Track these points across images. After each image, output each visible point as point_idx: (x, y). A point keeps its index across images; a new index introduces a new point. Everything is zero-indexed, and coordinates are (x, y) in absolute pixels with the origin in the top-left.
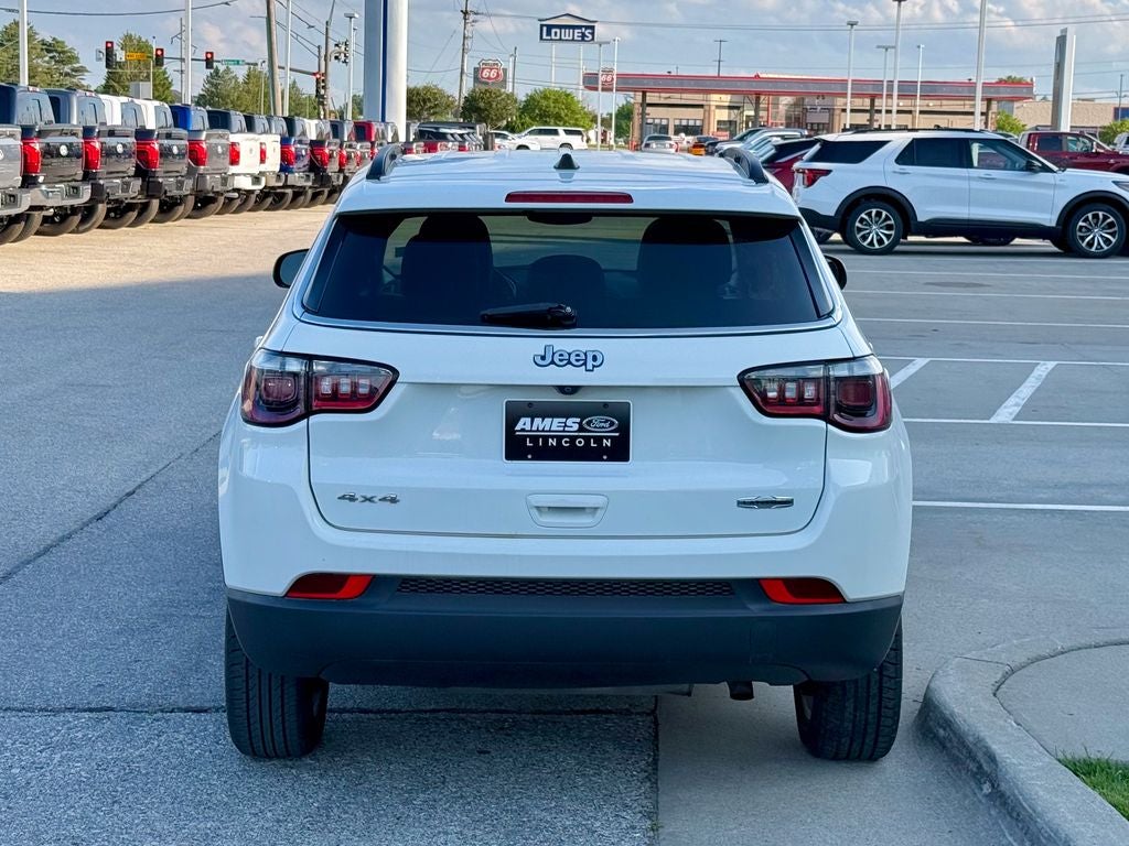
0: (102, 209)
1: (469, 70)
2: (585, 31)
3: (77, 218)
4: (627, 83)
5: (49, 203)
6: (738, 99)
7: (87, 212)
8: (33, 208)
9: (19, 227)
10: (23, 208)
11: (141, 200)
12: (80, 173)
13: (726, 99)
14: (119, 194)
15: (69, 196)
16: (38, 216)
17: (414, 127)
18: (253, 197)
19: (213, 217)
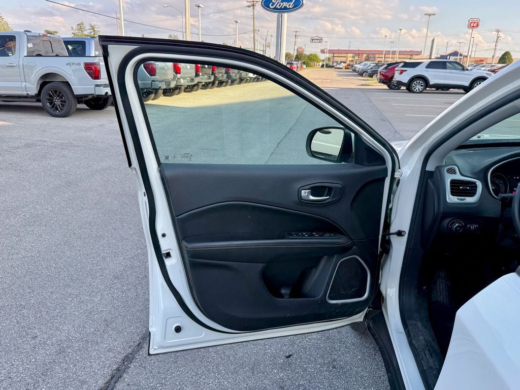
0: (217, 82)
1: (296, 49)
2: (320, 40)
3: (211, 85)
4: (330, 51)
5: (203, 81)
6: (354, 55)
7: (213, 83)
8: (198, 82)
9: (196, 88)
10: (195, 82)
11: (227, 80)
12: (211, 72)
13: (351, 55)
14: (221, 78)
15: (208, 79)
16: (200, 85)
17: (286, 62)
18: (252, 79)
19: (243, 84)
